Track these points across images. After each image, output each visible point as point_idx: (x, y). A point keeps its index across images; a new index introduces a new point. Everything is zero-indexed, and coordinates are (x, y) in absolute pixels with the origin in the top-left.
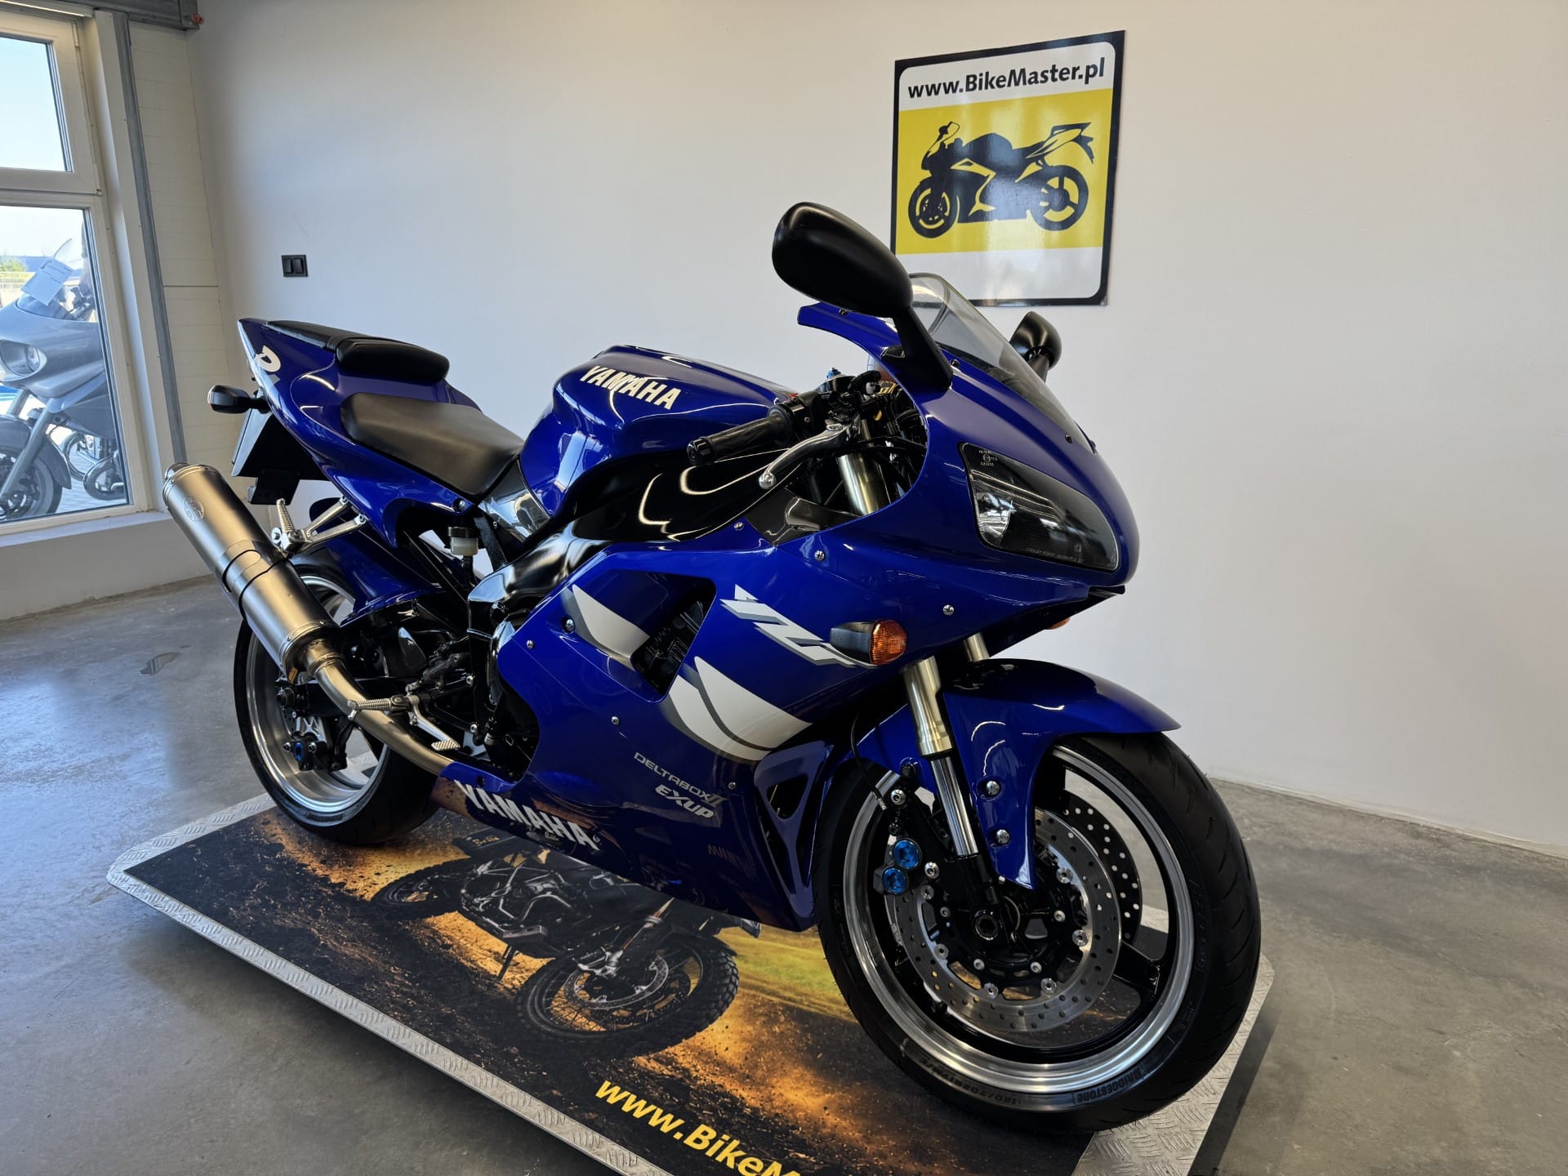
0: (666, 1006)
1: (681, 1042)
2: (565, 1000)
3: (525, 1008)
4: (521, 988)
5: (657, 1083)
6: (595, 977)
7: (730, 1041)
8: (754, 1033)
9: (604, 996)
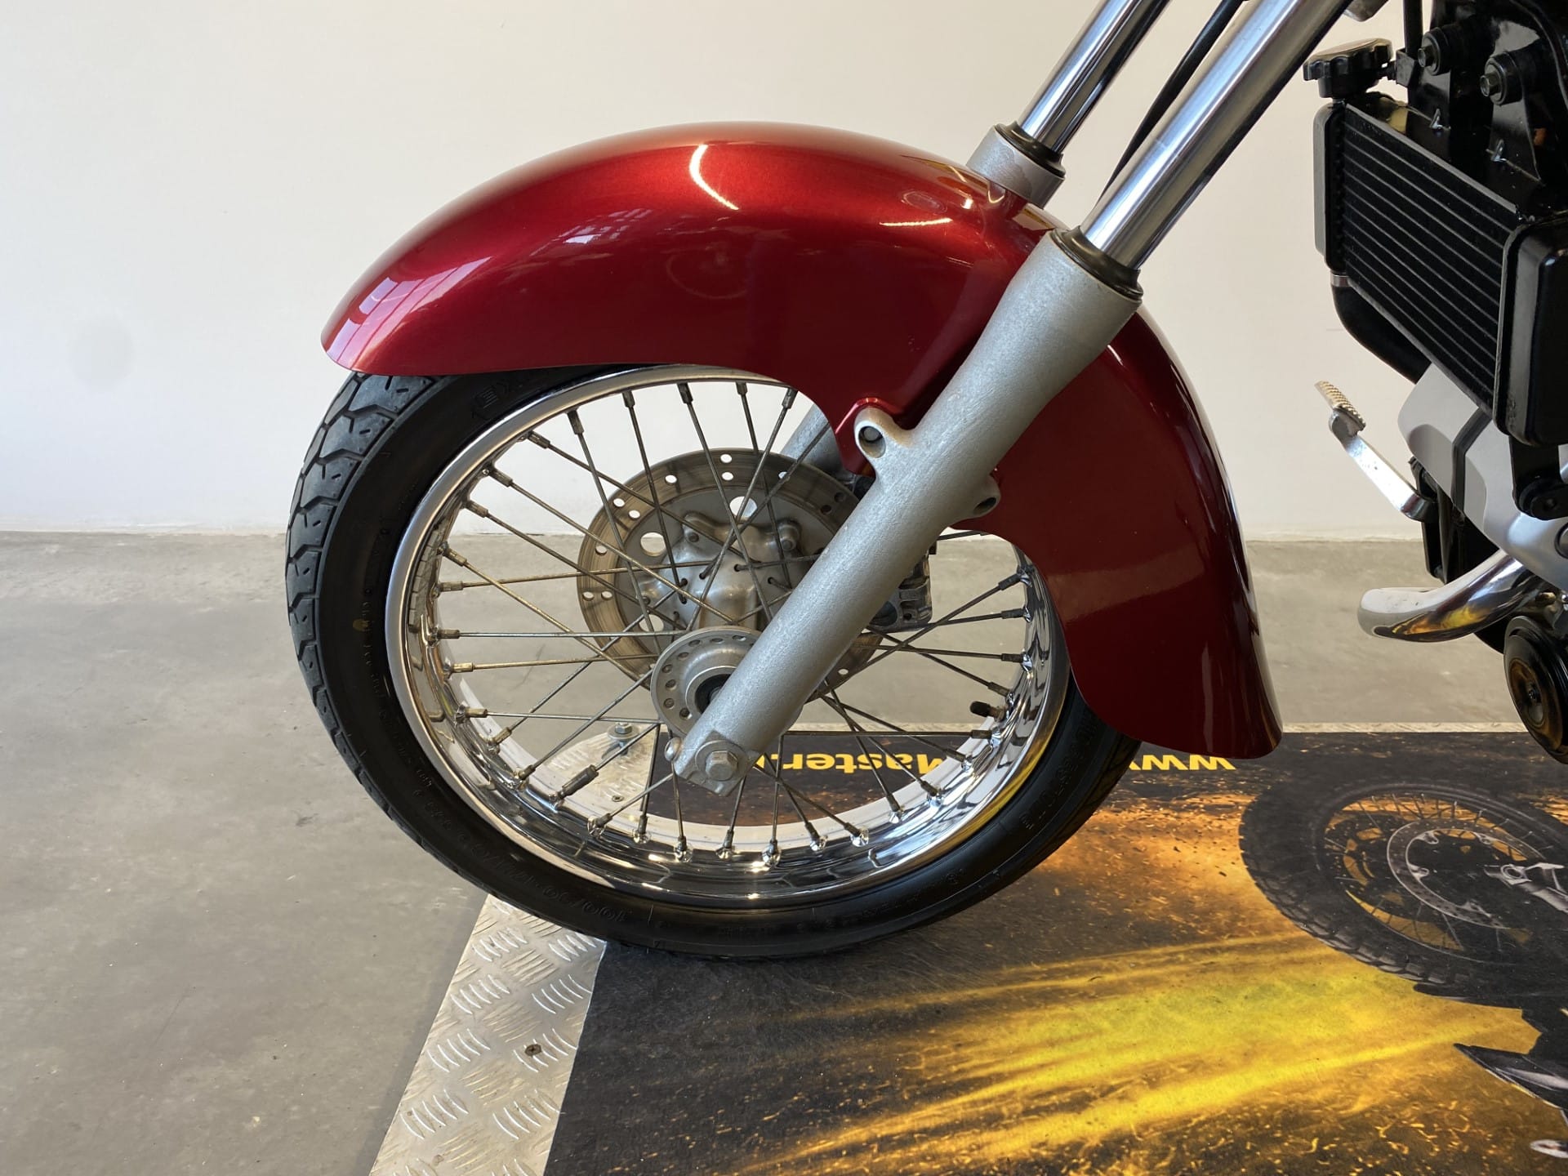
6: (1507, 859)
7: (1186, 860)
8: (1181, 883)
9: (1433, 843)
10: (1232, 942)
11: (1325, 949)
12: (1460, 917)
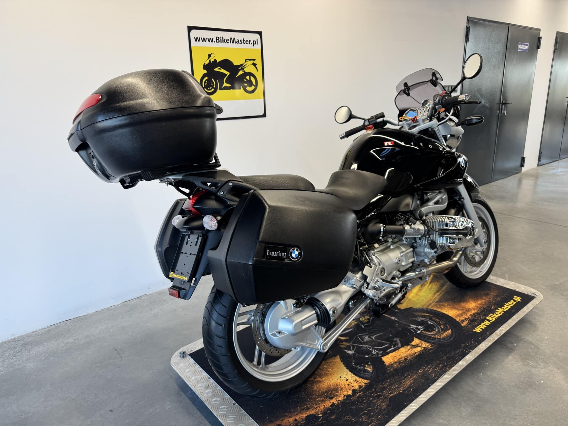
0: (438, 320)
1: (454, 319)
2: (437, 336)
3: (441, 343)
4: (431, 343)
5: (472, 323)
6: (424, 330)
7: (452, 312)
8: (448, 308)
9: (434, 329)
10: (433, 304)
11: (425, 307)
12: (418, 318)
